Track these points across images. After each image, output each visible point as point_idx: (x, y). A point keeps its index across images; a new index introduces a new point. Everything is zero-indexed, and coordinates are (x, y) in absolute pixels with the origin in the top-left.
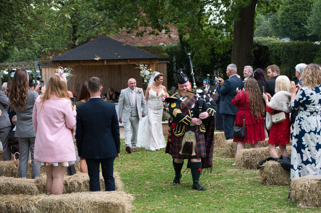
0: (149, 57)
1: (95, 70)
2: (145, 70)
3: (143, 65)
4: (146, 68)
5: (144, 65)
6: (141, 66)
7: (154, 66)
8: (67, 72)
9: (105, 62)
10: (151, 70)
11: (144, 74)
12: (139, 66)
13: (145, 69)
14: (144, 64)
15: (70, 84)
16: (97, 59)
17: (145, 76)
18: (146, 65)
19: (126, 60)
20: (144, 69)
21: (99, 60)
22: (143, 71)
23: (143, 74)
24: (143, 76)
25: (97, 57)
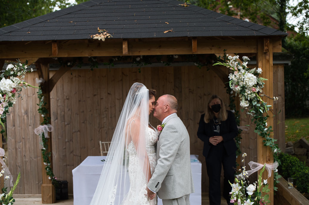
0: (255, 34)
1: (122, 80)
2: (243, 71)
3: (238, 57)
4: (245, 64)
5: (241, 58)
6: (233, 60)
7: (268, 61)
8: (15, 75)
9: (125, 46)
10: (260, 70)
11: (241, 84)
12: (226, 60)
13: (244, 68)
14: (241, 56)
15: (66, 110)
16: (101, 37)
17: (244, 88)
18: (245, 57)
19: (186, 41)
20: (241, 68)
21: (107, 39)
22: (236, 73)
23: (238, 84)
24: (238, 88)
25: (99, 34)
